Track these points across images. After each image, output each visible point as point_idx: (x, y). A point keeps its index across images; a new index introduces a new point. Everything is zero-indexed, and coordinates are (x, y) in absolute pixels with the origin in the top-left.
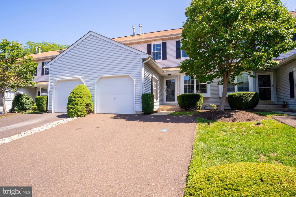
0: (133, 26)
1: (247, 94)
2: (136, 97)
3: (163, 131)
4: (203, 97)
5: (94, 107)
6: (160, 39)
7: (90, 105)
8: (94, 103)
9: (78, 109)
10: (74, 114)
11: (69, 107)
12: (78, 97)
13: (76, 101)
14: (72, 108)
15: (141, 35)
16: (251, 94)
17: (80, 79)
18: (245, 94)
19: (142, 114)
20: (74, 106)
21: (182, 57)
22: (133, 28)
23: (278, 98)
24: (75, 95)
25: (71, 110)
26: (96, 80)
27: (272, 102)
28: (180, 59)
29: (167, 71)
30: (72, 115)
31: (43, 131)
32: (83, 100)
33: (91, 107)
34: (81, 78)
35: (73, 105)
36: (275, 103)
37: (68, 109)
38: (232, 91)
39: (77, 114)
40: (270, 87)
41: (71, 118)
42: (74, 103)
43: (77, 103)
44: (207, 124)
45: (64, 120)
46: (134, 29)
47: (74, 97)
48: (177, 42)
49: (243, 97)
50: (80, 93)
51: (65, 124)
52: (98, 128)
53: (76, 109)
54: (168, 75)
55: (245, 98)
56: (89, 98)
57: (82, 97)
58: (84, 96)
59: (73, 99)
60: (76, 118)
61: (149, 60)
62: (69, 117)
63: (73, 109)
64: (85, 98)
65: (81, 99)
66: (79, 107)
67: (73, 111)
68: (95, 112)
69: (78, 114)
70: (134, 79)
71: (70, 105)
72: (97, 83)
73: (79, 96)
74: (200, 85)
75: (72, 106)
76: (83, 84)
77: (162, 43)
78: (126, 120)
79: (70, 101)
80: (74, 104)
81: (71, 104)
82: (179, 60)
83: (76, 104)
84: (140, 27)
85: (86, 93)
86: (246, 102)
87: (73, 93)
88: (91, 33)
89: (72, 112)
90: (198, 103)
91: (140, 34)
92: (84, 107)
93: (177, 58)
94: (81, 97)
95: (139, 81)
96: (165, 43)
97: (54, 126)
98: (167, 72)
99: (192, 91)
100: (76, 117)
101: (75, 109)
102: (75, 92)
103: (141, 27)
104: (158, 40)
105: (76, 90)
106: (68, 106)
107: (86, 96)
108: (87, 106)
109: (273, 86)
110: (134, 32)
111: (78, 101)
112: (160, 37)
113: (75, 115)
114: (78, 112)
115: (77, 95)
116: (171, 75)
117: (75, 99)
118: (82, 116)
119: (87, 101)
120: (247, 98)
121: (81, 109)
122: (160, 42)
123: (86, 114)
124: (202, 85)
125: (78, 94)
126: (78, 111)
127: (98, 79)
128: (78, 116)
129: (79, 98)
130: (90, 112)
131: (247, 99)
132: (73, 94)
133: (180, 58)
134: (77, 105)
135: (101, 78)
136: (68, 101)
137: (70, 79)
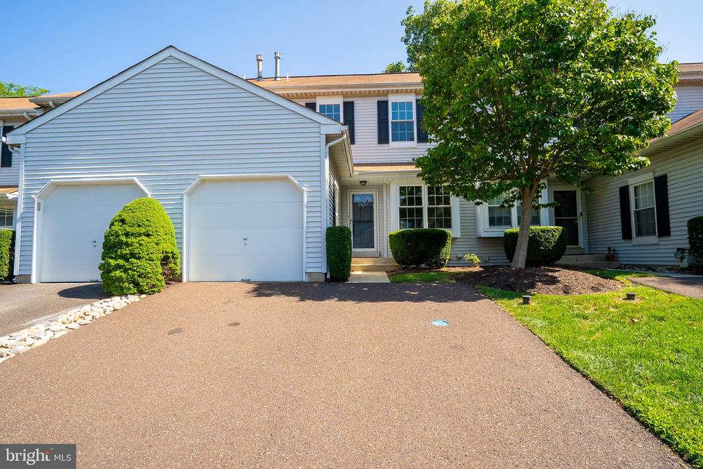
0: (257, 56)
1: (548, 231)
2: (309, 235)
3: (436, 323)
4: (452, 236)
5: (181, 263)
6: (337, 94)
7: (173, 257)
8: (181, 253)
9: (142, 271)
10: (126, 284)
11: (109, 264)
12: (140, 235)
13: (132, 245)
14: (118, 267)
15: (278, 79)
16: (554, 231)
17: (133, 180)
18: (543, 231)
19: (326, 280)
20: (127, 260)
21: (392, 140)
22: (259, 60)
23: (591, 241)
24: (129, 229)
25: (118, 273)
26: (189, 188)
27: (580, 248)
28: (387, 145)
29: (362, 173)
30: (122, 288)
31: (45, 346)
32: (157, 244)
33: (175, 264)
34: (136, 180)
35: (123, 257)
36: (587, 251)
37: (106, 270)
38: (505, 224)
39: (137, 285)
40: (576, 216)
41: (116, 299)
42: (128, 252)
43: (136, 251)
44: (521, 301)
45: (95, 304)
46: (261, 62)
47: (127, 235)
48: (379, 103)
49: (541, 238)
50: (147, 223)
51: (107, 318)
52: (236, 324)
53: (134, 270)
54: (361, 182)
55: (545, 240)
56: (170, 237)
57: (150, 233)
58: (157, 231)
59: (124, 239)
60: (134, 299)
61: (342, 139)
62: (109, 295)
63: (126, 271)
64: (160, 238)
65: (150, 240)
66: (143, 263)
67: (124, 276)
68: (185, 280)
69: (142, 284)
70: (303, 188)
71: (112, 258)
72: (190, 194)
73: (143, 230)
74: (437, 208)
75: (121, 262)
76: (146, 195)
77: (344, 102)
78: (298, 298)
79: (111, 246)
80: (126, 254)
81: (117, 255)
82: (384, 146)
83: (133, 255)
84: (276, 58)
85: (163, 224)
86: (545, 248)
87: (123, 221)
88: (170, 52)
89: (120, 279)
90: (444, 250)
91: (276, 77)
92: (159, 263)
93: (379, 143)
94: (148, 235)
95: (318, 194)
96: (352, 104)
97: (75, 326)
98: (360, 174)
99: (420, 222)
100: (134, 294)
101: (130, 269)
102: (128, 220)
103: (278, 60)
104: (333, 94)
105: (131, 214)
106: (103, 262)
107: (162, 230)
108: (165, 260)
109: (581, 214)
110: (261, 69)
111: (141, 245)
112: (340, 87)
113: (130, 289)
114: (140, 280)
115: (138, 229)
116: (366, 182)
117: (129, 240)
118: (153, 290)
119: (165, 245)
120: (547, 239)
121: (150, 271)
122: (339, 101)
123: (164, 284)
124: (441, 208)
125: (139, 226)
126: (140, 276)
127: (194, 183)
128: (141, 292)
129: (144, 237)
130: (173, 278)
131: (548, 242)
132: (120, 224)
133: (388, 143)
134: (139, 258)
135: (204, 181)
136: (105, 246)
137: (99, 181)
